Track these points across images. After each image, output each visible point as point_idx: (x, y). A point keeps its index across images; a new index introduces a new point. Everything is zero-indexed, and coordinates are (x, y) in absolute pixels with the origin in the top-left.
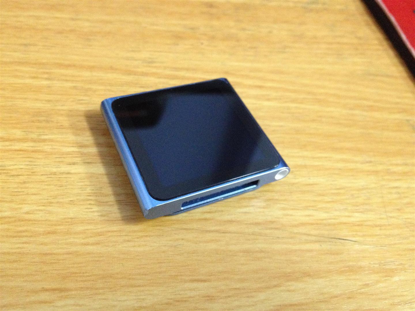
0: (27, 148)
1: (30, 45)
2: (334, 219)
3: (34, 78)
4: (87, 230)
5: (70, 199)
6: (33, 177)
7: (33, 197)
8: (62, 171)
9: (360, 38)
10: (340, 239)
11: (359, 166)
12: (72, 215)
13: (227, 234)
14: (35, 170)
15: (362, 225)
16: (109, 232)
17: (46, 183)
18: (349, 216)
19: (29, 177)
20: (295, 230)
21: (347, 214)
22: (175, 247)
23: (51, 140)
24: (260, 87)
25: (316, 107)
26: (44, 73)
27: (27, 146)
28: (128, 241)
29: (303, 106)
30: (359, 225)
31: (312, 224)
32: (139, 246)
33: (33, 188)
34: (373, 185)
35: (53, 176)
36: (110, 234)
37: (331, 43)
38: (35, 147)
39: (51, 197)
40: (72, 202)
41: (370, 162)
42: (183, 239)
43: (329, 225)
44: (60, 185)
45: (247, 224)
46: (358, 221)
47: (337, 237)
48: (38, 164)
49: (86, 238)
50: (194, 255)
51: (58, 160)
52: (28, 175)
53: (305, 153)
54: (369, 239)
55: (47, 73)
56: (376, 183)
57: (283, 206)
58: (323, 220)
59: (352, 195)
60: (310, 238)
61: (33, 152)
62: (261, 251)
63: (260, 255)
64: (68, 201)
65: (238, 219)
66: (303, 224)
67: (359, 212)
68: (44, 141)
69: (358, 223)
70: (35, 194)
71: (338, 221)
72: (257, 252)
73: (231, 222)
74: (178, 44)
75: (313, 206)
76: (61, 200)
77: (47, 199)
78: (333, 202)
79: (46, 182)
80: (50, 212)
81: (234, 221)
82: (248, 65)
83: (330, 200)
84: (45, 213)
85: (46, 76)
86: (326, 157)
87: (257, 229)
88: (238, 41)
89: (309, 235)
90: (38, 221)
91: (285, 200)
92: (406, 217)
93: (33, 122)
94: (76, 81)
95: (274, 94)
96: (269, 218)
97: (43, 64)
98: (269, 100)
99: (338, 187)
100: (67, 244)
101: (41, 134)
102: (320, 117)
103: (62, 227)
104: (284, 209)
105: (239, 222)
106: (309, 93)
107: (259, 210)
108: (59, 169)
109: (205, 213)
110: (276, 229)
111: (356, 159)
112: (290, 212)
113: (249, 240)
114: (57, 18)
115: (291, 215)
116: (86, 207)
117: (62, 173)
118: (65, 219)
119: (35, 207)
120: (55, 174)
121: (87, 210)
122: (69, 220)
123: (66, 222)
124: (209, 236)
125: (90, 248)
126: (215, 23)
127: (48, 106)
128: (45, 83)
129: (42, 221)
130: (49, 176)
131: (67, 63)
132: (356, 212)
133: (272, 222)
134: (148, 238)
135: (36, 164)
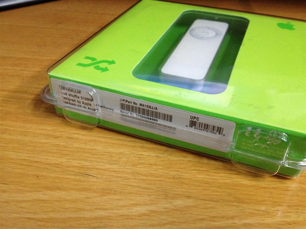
2: (93, 166)
10: (88, 175)
13: (31, 167)
15: (106, 170)
18: (102, 166)
20: (67, 169)
21: (101, 164)
22: (3, 169)
30: (104, 170)
34: (127, 153)
43: (87, 168)
46: (105, 168)
56: (130, 152)
78: (98, 158)
87: (47, 166)
89: (73, 172)
91: (72, 155)
92: (136, 169)
96: (58, 162)
99: (106, 152)
104: (68, 159)
105: (40, 163)
107: (55, 158)
109: (26, 157)
110: (58, 167)
113: (40, 170)
115: (70, 162)
124: (21, 167)
132: (108, 164)
133: (58, 164)
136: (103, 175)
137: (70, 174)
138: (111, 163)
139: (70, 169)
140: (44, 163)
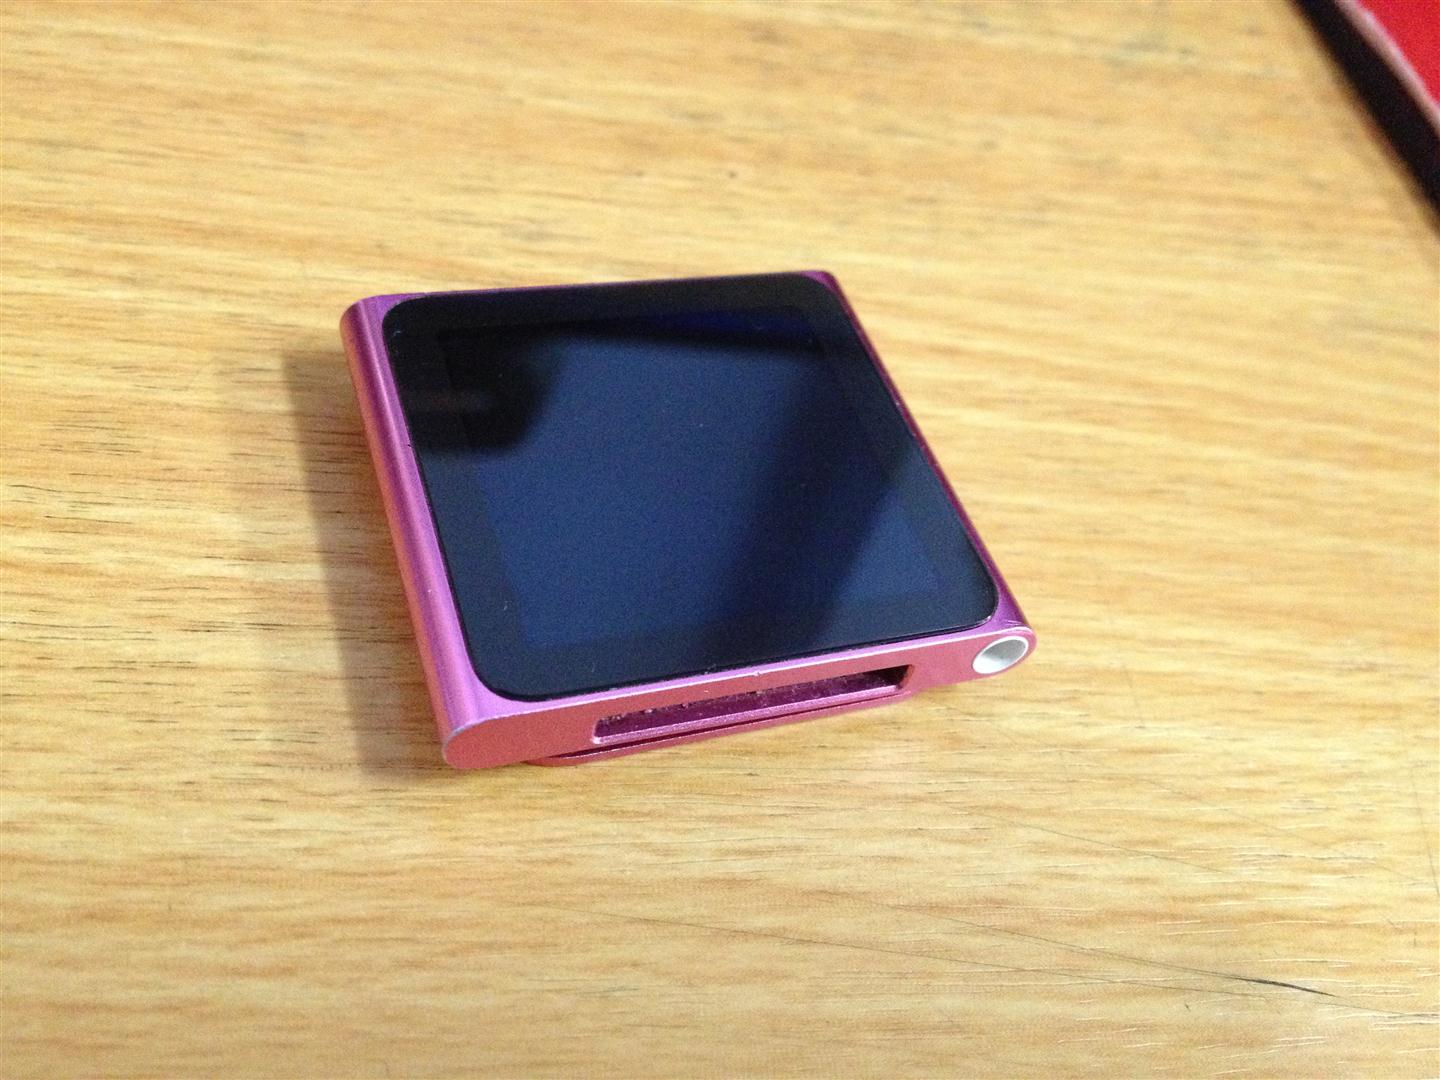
0: (25, 555)
1: (70, 145)
2: (1237, 897)
3: (76, 273)
4: (248, 909)
5: (185, 776)
6: (40, 676)
7: (38, 760)
8: (160, 658)
9: (1320, 186)
10: (1260, 981)
11: (1329, 681)
12: (188, 846)
13: (815, 949)
14: (52, 646)
15: (1343, 925)
16: (336, 921)
17: (93, 706)
18: (1294, 888)
19: (26, 673)
20: (1088, 940)
21: (1286, 877)
22: (604, 996)
23: (126, 528)
24: (950, 352)
25: (1164, 442)
26: (117, 256)
27: (26, 548)
28: (416, 965)
29: (1110, 434)
30: (1331, 926)
31: (1154, 917)
32: (457, 988)
33: (38, 721)
34: (1384, 763)
35: (123, 676)
36: (337, 933)
37: (1215, 200)
38: (57, 551)
39: (106, 761)
40: (191, 788)
41: (1372, 668)
42: (635, 965)
43: (1221, 920)
44: (148, 714)
45: (896, 907)
46: (1329, 909)
47: (1249, 973)
48: (67, 621)
49: (244, 942)
50: (679, 1033)
51: (146, 608)
52: (21, 667)
53: (1125, 624)
54: (1370, 983)
55: (130, 257)
56: (1392, 755)
57: (1040, 836)
58: (1193, 900)
59: (1305, 800)
60: (1145, 974)
61: (48, 571)
62: (953, 1028)
63: (945, 1042)
64: (179, 783)
65: (861, 887)
66: (1117, 916)
67: (1335, 872)
68: (98, 527)
69: (1328, 916)
70: (42, 749)
71: (1251, 906)
72: (935, 1028)
73: (830, 895)
74: (640, 174)
75: (1155, 843)
76: (147, 779)
77: (95, 773)
78: (1232, 825)
79: (93, 699)
80: (100, 829)
81: (845, 895)
82: (906, 264)
83: (1220, 818)
84: (81, 830)
85: (123, 269)
86: (1202, 642)
87: (936, 931)
88: (867, 171)
89: (1141, 961)
90: (50, 863)
91: (1048, 812)
93: (57, 448)
94: (239, 294)
95: (1000, 382)
96: (985, 887)
97: (117, 222)
98: (982, 404)
99: (1251, 766)
100: (164, 967)
101: (88, 498)
102: (1181, 479)
103: (145, 894)
104: (1042, 849)
105: (864, 899)
106: (1137, 385)
107: (944, 849)
108: (150, 648)
109: (727, 853)
110: (1012, 931)
111: (1320, 653)
112: (1066, 863)
113: (902, 976)
114: (180, 47)
115: (1072, 877)
116: (245, 810)
117: (161, 665)
118: (161, 858)
119: (41, 804)
120: (130, 666)
121: (250, 824)
122: (179, 865)
123: (166, 873)
124: (742, 955)
125: (257, 990)
126: (785, 100)
127: (123, 387)
128: (117, 295)
129: (64, 862)
130: (108, 675)
131: (208, 221)
132: (1323, 871)
133: (998, 904)
134: (495, 957)
135: (56, 622)
136: (1351, 969)
137: (1135, 990)
138: (1337, 864)
139: (1110, 939)
140: (891, 901)
